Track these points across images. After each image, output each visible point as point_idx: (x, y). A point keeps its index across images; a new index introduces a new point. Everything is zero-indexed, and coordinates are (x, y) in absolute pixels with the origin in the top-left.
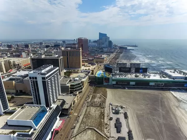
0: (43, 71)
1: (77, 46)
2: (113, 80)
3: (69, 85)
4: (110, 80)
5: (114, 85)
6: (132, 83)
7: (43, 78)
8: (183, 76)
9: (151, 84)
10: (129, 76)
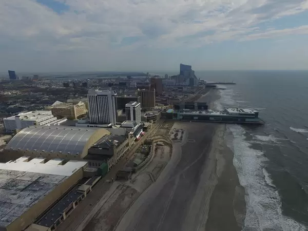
0: (133, 104)
1: (150, 85)
2: (181, 115)
3: (146, 117)
4: (178, 116)
5: (181, 119)
6: (195, 118)
7: (134, 108)
8: (237, 112)
9: (211, 118)
10: (194, 112)
